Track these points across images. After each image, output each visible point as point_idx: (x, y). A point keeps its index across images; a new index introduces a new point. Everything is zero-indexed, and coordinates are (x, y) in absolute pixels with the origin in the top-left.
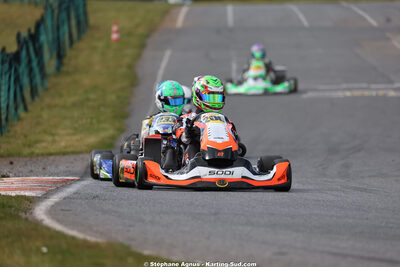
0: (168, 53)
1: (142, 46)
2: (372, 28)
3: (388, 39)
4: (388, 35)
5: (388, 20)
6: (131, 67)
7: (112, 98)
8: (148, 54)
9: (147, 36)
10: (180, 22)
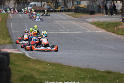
0: (12, 23)
1: (6, 22)
2: (50, 19)
3: (54, 21)
4: (53, 20)
5: (52, 18)
6: (6, 26)
7: (5, 33)
8: (8, 24)
9: (6, 20)
10: (11, 18)
